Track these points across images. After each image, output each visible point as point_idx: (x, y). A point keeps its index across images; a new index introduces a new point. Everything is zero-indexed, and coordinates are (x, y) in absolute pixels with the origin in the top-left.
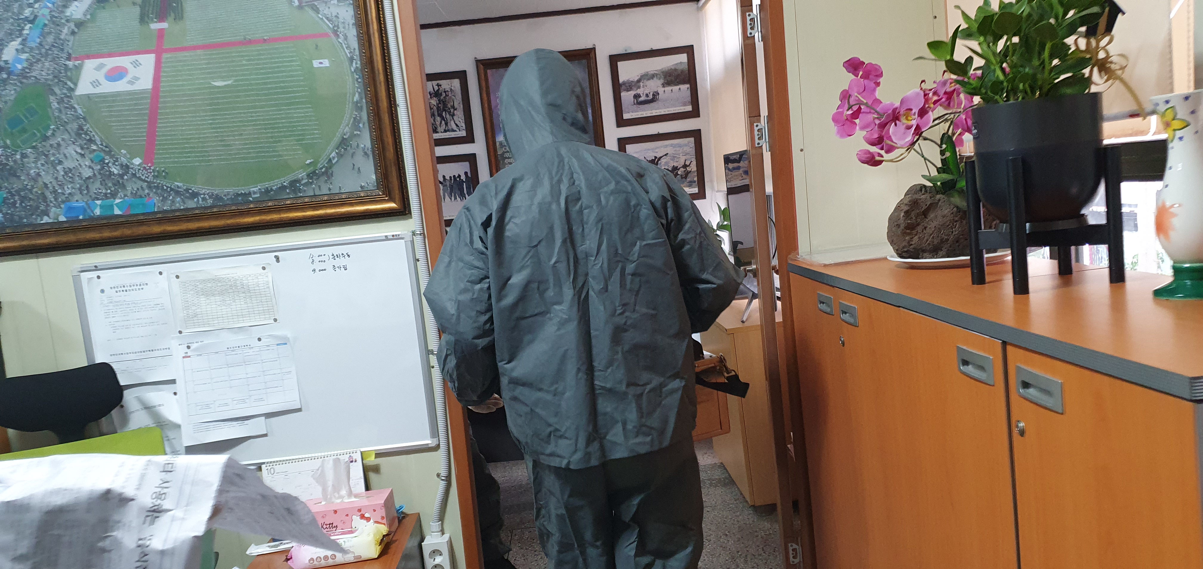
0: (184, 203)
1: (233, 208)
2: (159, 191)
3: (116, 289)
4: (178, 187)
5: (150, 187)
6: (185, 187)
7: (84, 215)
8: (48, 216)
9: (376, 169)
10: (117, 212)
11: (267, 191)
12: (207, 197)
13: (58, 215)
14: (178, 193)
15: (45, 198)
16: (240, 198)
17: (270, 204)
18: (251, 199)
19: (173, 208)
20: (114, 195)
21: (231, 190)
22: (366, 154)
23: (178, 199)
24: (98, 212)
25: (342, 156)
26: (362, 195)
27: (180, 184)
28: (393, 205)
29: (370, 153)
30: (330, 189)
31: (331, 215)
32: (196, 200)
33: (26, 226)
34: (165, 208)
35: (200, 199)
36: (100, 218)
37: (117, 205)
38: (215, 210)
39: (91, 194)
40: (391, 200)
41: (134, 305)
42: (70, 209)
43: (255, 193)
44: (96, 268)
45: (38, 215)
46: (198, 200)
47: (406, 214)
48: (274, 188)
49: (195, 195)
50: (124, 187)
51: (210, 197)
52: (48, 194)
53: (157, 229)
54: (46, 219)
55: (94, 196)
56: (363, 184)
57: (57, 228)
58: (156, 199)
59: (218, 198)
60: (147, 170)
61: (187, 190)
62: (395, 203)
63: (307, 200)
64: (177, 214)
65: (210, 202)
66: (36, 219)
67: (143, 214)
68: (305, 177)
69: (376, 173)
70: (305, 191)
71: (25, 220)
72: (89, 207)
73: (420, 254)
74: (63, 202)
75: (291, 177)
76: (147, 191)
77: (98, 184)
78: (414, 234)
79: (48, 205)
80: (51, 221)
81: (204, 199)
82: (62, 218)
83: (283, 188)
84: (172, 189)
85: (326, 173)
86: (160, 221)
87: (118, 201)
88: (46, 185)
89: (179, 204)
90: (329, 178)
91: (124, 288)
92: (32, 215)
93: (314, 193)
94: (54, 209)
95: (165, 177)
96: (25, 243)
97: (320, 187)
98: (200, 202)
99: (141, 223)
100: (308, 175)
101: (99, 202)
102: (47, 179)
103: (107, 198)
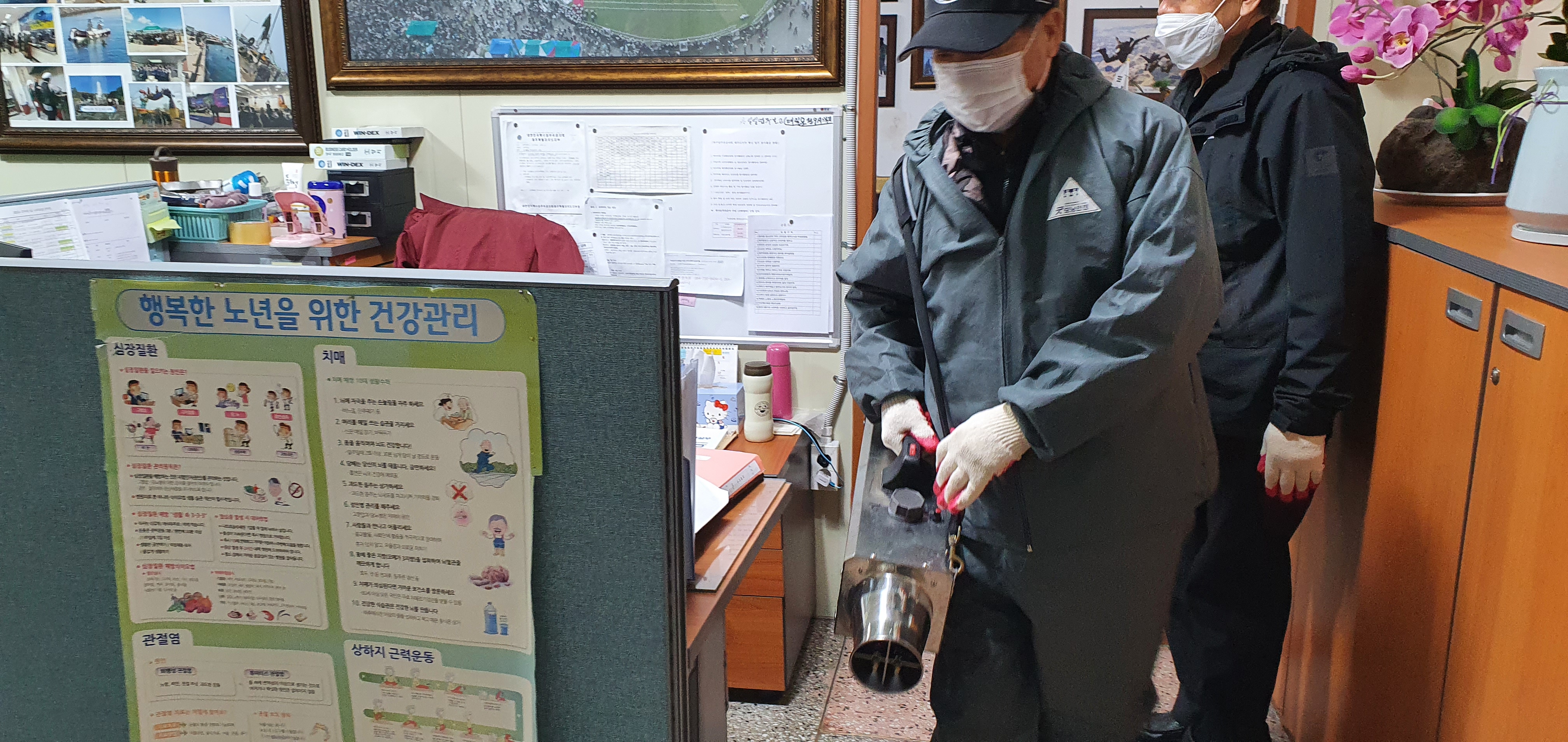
0: (610, 51)
1: (660, 61)
2: (586, 35)
3: (533, 137)
4: (606, 33)
5: (577, 30)
6: (612, 34)
7: (510, 54)
8: (475, 52)
9: (814, 31)
10: (542, 53)
11: (696, 45)
12: (634, 47)
13: (485, 51)
14: (604, 39)
15: (474, 33)
16: (667, 51)
17: (698, 61)
18: (678, 53)
19: (598, 55)
20: (540, 35)
21: (658, 41)
22: (805, 12)
23: (604, 46)
24: (523, 52)
25: (780, 12)
26: (796, 59)
27: (607, 30)
28: (827, 74)
29: (810, 11)
30: (762, 50)
31: (761, 79)
32: (622, 48)
33: (454, 60)
34: (590, 54)
35: (626, 48)
36: (524, 58)
37: (543, 45)
38: (640, 61)
39: (519, 32)
40: (826, 68)
41: (549, 156)
42: (497, 45)
43: (683, 47)
44: (516, 112)
45: (465, 50)
46: (624, 49)
47: (839, 86)
48: (704, 43)
49: (621, 43)
50: (551, 27)
51: (637, 47)
52: (477, 27)
53: (580, 77)
54: (473, 55)
55: (520, 34)
56: (798, 47)
57: (483, 66)
58: (582, 43)
59: (644, 48)
60: (576, 10)
61: (614, 37)
62: (830, 72)
63: (736, 60)
64: (602, 62)
65: (636, 51)
66: (463, 54)
67: (568, 59)
68: (738, 34)
69: (813, 36)
70: (735, 49)
71: (453, 54)
72: (515, 46)
73: (848, 133)
74: (491, 37)
75: (722, 32)
76: (573, 34)
77: (526, 23)
78: (844, 108)
79: (476, 40)
80: (477, 57)
81: (630, 48)
82: (488, 55)
83: (713, 44)
84: (599, 34)
85: (761, 30)
86: (585, 68)
87: (544, 42)
88: (476, 17)
89: (604, 51)
90: (762, 36)
91: (540, 138)
92: (460, 49)
93: (745, 53)
94: (481, 45)
95: (593, 20)
96: (452, 77)
97: (751, 46)
98: (626, 52)
99: (564, 68)
100: (741, 32)
101: (525, 41)
102: (478, 11)
103: (534, 38)
